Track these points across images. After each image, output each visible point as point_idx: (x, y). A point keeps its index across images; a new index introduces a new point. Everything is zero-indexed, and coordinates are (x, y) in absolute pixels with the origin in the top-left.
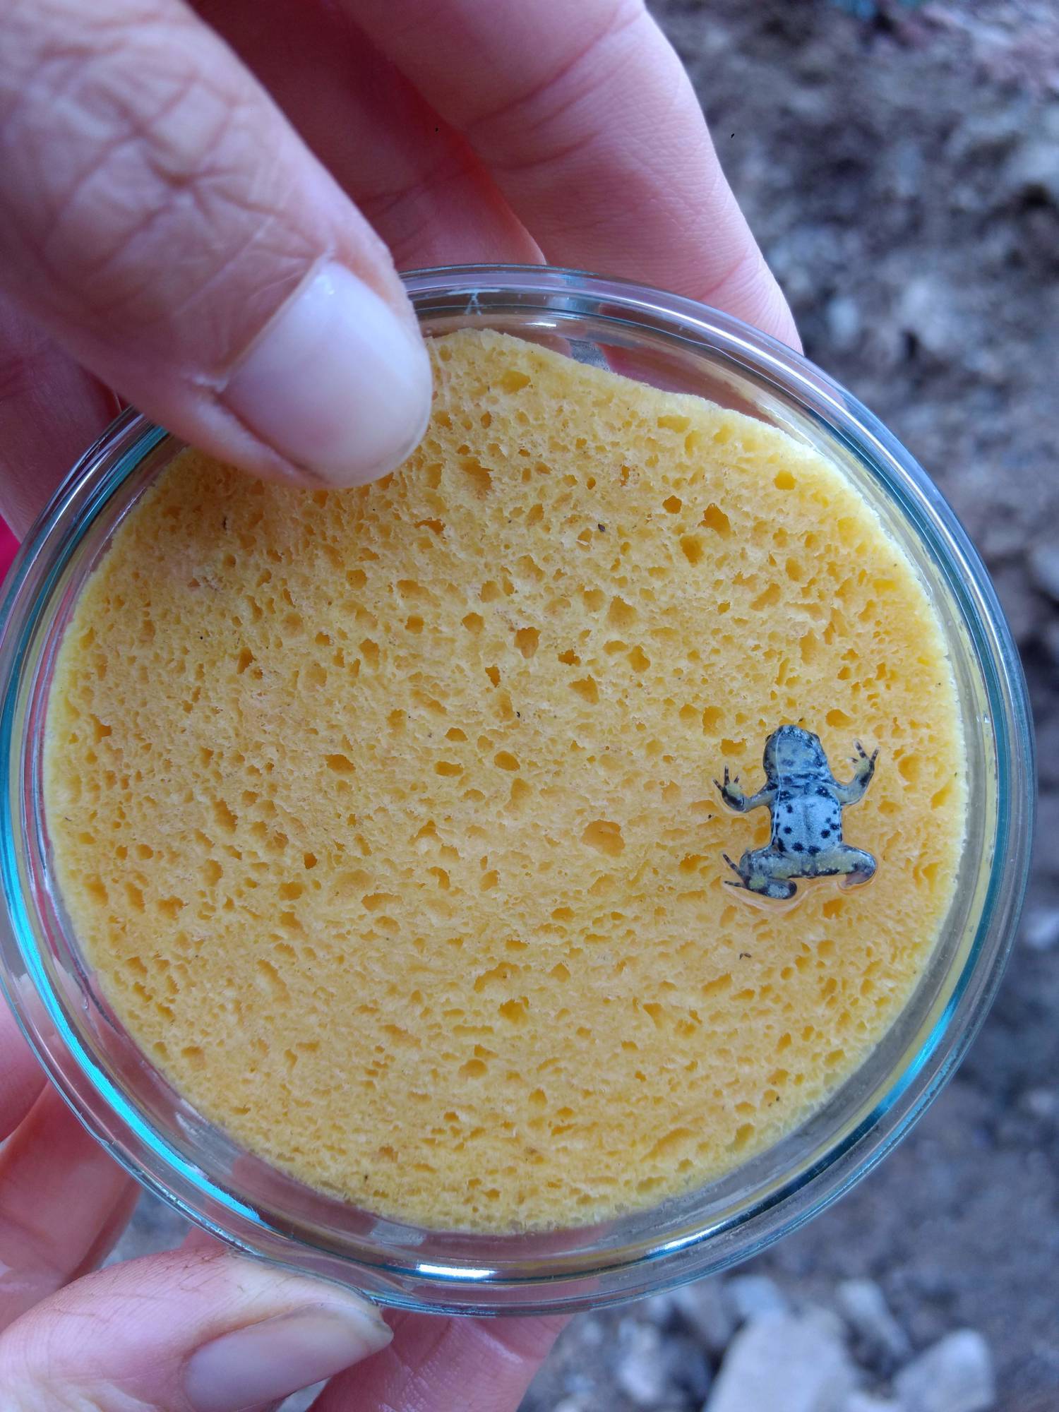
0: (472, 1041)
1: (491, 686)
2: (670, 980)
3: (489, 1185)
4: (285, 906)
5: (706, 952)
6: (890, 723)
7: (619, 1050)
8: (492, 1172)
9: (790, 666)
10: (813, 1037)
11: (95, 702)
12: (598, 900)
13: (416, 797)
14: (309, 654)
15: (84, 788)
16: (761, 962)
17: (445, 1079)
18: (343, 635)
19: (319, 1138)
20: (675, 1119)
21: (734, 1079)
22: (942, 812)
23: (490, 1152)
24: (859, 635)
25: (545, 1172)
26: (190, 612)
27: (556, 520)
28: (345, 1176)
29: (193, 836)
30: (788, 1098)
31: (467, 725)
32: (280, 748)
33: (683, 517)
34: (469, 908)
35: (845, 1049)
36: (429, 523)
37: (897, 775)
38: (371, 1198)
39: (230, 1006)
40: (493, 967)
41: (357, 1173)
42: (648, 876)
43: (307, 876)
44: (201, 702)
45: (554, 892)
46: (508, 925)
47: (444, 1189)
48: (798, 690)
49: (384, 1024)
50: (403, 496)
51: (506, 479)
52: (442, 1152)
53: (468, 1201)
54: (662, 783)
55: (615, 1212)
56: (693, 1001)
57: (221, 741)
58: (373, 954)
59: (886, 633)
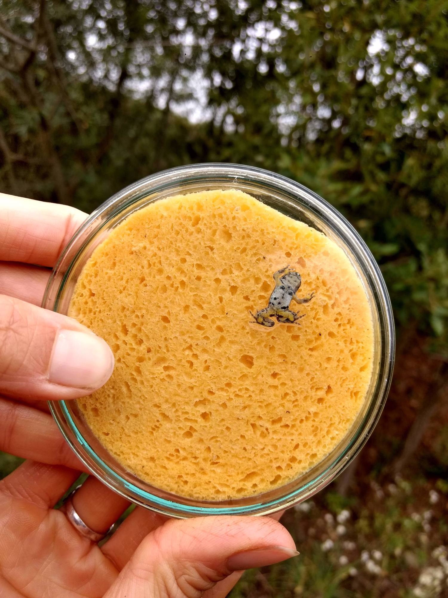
0: (189, 424)
1: (220, 303)
2: (261, 416)
3: (185, 478)
4: (137, 364)
5: (275, 408)
6: (349, 340)
7: (239, 438)
8: (187, 474)
9: (318, 314)
10: (307, 447)
11: (92, 285)
12: (241, 383)
13: (188, 335)
14: (163, 282)
15: (81, 312)
16: (294, 416)
17: (178, 436)
18: (175, 277)
19: (131, 449)
20: (254, 468)
21: (276, 457)
22: (363, 374)
23: (188, 466)
24: (343, 308)
25: (205, 478)
26: (128, 262)
27: (250, 253)
28: (136, 465)
29: (113, 335)
30: (295, 468)
31: (209, 314)
32: (147, 310)
33: (291, 259)
34: (198, 377)
35: (318, 454)
36: (209, 247)
37: (349, 358)
38: (143, 475)
39: (111, 396)
40: (202, 399)
41: (140, 464)
42: (260, 377)
43: (147, 356)
44: (126, 291)
45: (227, 376)
46: (210, 385)
47: (169, 476)
48: (320, 323)
49: (161, 412)
50: (203, 237)
51: (236, 237)
52: (171, 463)
53: (176, 483)
54: (270, 346)
55: (227, 498)
56: (268, 425)
57: (129, 305)
58: (163, 387)
59: (352, 309)
